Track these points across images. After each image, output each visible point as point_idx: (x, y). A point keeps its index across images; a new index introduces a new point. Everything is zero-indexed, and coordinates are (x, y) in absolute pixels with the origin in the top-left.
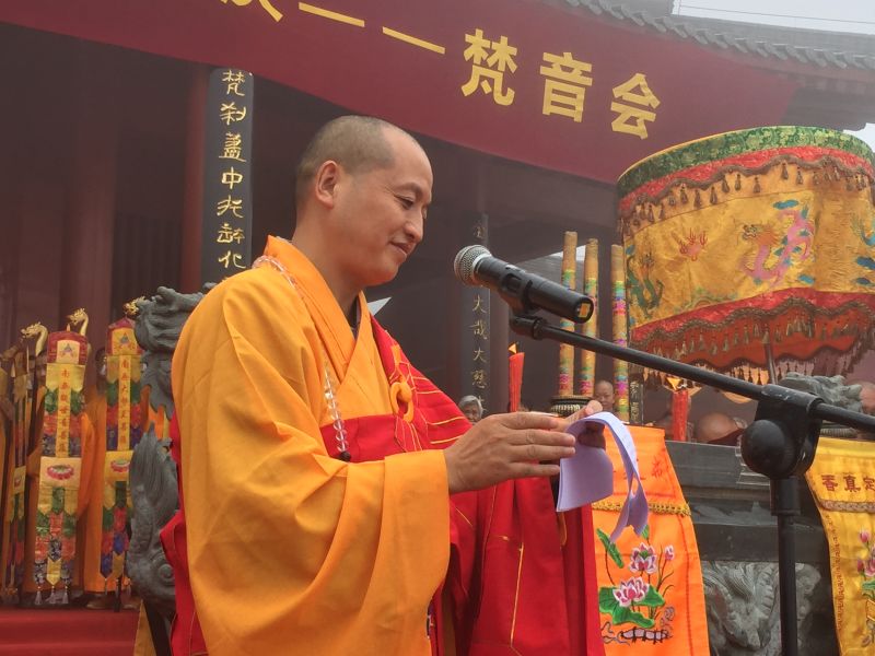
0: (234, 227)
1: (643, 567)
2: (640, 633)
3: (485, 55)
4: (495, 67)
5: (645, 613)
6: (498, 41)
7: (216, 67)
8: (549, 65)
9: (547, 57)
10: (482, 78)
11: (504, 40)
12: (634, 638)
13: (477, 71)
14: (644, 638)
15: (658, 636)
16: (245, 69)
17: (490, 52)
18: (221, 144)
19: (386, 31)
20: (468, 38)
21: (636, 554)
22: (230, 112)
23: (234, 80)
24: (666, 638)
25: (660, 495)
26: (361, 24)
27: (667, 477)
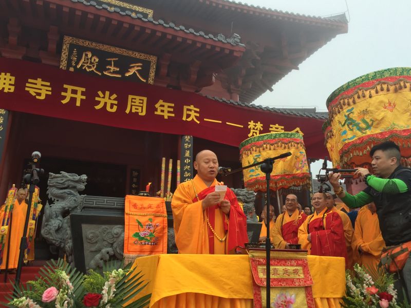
0: (188, 172)
1: (149, 228)
2: (147, 243)
3: (254, 127)
4: (257, 129)
5: (149, 238)
6: (257, 123)
7: (183, 136)
8: (272, 128)
9: (271, 126)
10: (253, 132)
11: (259, 123)
12: (145, 244)
13: (252, 131)
14: (148, 244)
15: (152, 244)
16: (190, 135)
17: (255, 126)
18: (185, 153)
19: (227, 123)
20: (249, 123)
21: (147, 225)
22: (186, 145)
23: (187, 138)
24: (156, 244)
25: (157, 212)
26: (221, 122)
27: (161, 208)
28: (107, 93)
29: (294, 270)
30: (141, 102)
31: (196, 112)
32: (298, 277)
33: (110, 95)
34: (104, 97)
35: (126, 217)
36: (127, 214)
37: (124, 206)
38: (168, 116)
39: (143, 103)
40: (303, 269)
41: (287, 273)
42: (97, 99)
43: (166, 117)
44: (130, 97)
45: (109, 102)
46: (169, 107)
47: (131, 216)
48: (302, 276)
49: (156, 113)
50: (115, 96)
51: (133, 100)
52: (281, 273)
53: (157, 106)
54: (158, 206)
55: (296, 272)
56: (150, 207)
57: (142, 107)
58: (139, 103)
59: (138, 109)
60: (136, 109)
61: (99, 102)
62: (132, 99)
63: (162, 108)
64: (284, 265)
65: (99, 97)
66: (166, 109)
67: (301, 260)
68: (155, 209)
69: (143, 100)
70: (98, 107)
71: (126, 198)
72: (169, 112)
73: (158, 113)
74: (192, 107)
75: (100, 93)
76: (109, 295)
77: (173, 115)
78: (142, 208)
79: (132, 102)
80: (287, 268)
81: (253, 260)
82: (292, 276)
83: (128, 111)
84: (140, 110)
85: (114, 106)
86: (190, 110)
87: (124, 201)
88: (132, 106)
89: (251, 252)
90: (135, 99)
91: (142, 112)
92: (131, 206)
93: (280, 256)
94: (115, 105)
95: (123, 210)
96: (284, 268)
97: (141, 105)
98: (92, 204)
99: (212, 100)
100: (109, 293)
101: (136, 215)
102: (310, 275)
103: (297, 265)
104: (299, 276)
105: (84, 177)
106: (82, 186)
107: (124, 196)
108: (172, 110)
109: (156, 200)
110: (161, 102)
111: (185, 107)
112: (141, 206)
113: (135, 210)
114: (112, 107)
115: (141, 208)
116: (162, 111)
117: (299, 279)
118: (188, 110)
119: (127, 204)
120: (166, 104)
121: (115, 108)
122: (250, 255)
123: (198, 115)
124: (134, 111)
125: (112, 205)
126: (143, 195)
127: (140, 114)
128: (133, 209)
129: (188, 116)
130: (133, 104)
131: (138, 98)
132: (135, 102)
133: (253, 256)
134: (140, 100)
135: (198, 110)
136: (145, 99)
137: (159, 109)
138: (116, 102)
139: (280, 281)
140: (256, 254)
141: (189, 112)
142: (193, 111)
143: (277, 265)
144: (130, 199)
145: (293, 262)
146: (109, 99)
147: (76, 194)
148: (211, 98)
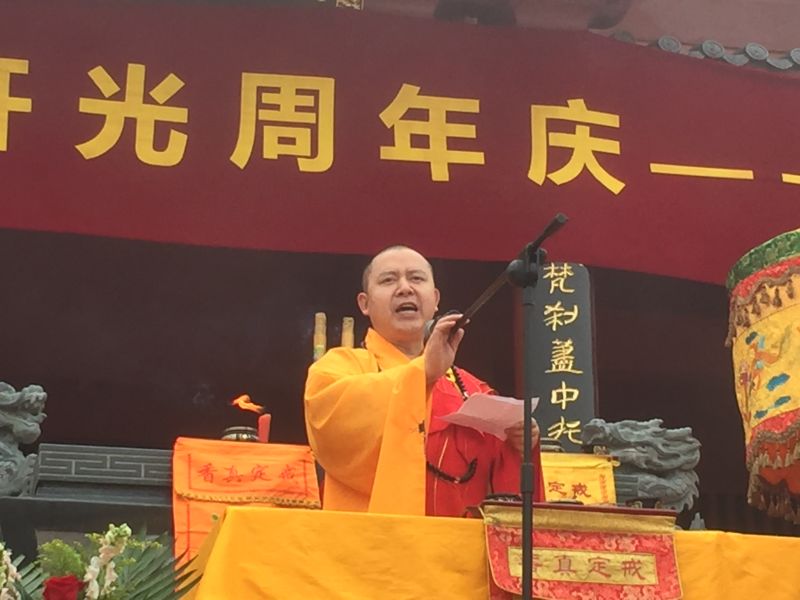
16: (573, 259)
18: (547, 355)
19: (787, 179)
22: (556, 315)
23: (558, 275)
26: (748, 175)
27: (301, 480)
28: (136, 73)
29: (624, 563)
30: (309, 101)
31: (597, 131)
32: (636, 581)
33: (151, 82)
34: (120, 96)
35: (178, 508)
36: (180, 497)
37: (171, 476)
38: (452, 167)
39: (315, 109)
40: (658, 563)
41: (603, 571)
42: (87, 105)
43: (440, 174)
44: (250, 82)
45: (147, 118)
46: (453, 117)
47: (193, 504)
48: (652, 579)
49: (387, 153)
50: (172, 84)
51: (267, 98)
52: (584, 569)
53: (390, 116)
54: (288, 472)
55: (630, 568)
56: (259, 474)
57: (314, 128)
58: (299, 109)
59: (292, 141)
60: (282, 140)
61: (96, 123)
62: (261, 90)
63: (419, 128)
64: (594, 549)
65: (97, 94)
66: (438, 129)
67: (654, 537)
68: (275, 482)
69: (315, 93)
70: (92, 149)
71: (176, 447)
72: (454, 143)
73: (400, 151)
74: (576, 110)
75: (99, 76)
76: (101, 586)
77: (477, 158)
78: (233, 479)
79: (260, 105)
80: (603, 556)
81: (495, 531)
82: (618, 578)
83: (241, 156)
84: (302, 147)
85: (174, 134)
86: (568, 127)
87: (171, 462)
88: (260, 125)
89: (491, 512)
90: (276, 90)
91: (314, 153)
92: (194, 472)
93: (582, 524)
94: (179, 127)
95: (168, 489)
96: (593, 555)
97: (310, 118)
98: (64, 472)
99: (687, 59)
100: (100, 579)
101: (212, 501)
102: (676, 577)
103: (637, 551)
104: (642, 578)
105: (35, 394)
106: (31, 425)
107: (170, 445)
108: (469, 131)
109: (281, 453)
110: (409, 96)
111: (540, 114)
112: (227, 474)
113: (209, 485)
114: (160, 143)
115: (228, 480)
116: (419, 141)
117: (642, 587)
118: (555, 125)
119: (179, 467)
120: (439, 106)
121: (178, 143)
122: (487, 519)
123: (612, 147)
124: (272, 151)
125: (130, 475)
126: (238, 440)
127: (305, 166)
128: (199, 482)
129: (558, 157)
130: (265, 115)
131: (288, 83)
132: (276, 107)
133: (498, 523)
134: (299, 92)
135: (612, 120)
136: (326, 87)
137: (403, 131)
138: (180, 115)
139: (578, 589)
140: (504, 517)
141: (560, 140)
142: (583, 132)
143: (570, 548)
144: (192, 454)
145: (627, 541)
146: (148, 100)
147: (13, 451)
148: (684, 51)
